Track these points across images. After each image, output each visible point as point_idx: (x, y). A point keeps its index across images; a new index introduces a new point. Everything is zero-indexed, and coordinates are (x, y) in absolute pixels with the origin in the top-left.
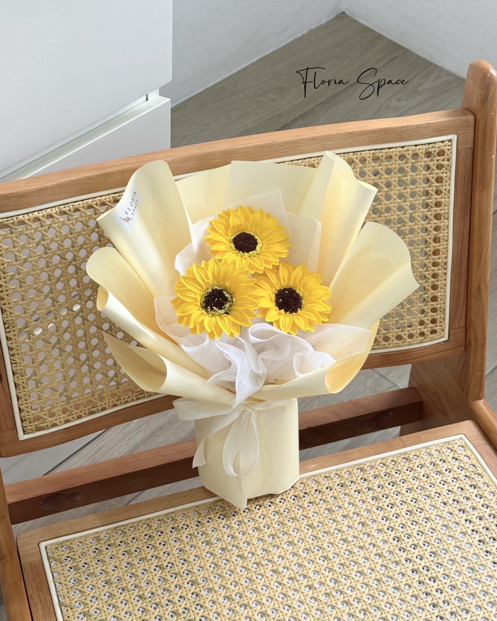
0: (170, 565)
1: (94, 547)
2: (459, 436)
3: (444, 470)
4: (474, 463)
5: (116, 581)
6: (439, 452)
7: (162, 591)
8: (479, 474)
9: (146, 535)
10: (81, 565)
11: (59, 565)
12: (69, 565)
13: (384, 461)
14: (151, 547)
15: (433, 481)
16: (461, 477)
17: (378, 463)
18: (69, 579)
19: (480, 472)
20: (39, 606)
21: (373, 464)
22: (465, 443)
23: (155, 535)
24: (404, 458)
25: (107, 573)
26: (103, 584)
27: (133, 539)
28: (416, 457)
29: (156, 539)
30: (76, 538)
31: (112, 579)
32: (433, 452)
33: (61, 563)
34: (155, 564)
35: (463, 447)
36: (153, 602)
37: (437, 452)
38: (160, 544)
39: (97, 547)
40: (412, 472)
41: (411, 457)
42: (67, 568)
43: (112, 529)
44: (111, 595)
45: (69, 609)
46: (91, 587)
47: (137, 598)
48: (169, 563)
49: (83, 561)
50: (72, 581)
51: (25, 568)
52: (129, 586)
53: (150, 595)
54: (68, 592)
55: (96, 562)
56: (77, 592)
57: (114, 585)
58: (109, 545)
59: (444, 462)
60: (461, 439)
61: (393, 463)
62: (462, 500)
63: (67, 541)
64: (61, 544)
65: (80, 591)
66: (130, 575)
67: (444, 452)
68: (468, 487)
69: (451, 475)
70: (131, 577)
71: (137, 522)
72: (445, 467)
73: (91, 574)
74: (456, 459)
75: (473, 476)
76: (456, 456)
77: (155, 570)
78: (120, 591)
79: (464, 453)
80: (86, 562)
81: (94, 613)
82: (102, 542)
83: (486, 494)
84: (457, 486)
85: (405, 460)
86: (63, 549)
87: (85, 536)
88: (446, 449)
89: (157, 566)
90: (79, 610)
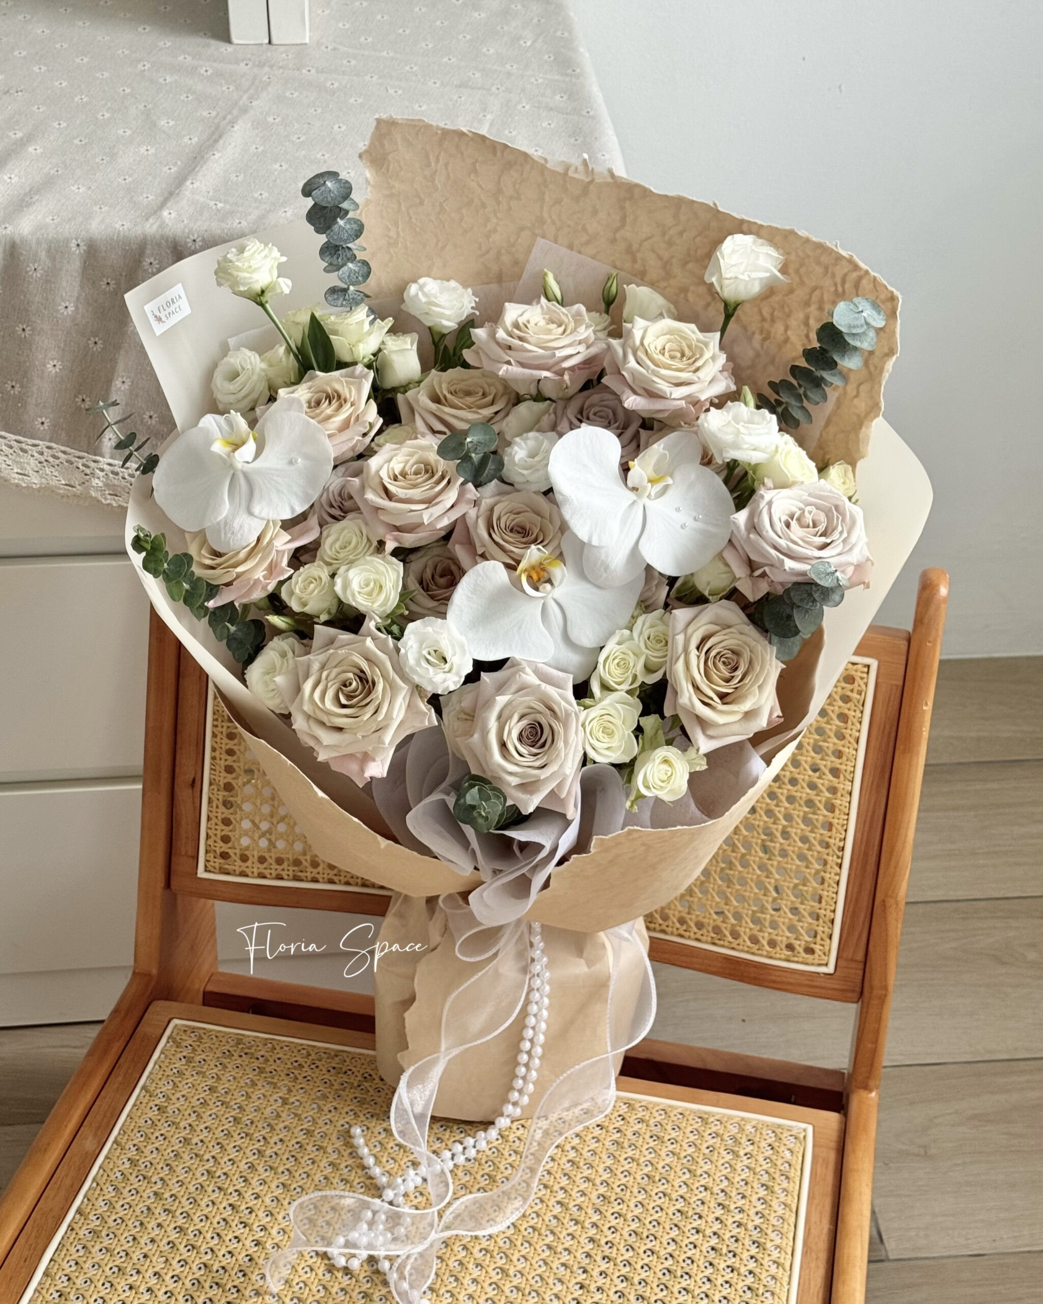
0: (297, 1104)
1: (227, 1047)
2: (804, 1126)
3: (742, 1153)
4: (793, 1162)
5: (223, 1092)
6: (756, 1131)
7: (265, 1125)
8: (787, 1178)
9: (296, 1061)
10: (197, 1058)
11: (174, 1049)
12: (185, 1054)
13: (668, 1110)
14: (292, 1075)
15: (715, 1158)
16: (758, 1169)
17: (657, 1108)
18: (172, 1066)
19: (791, 1175)
20: (120, 1079)
21: (650, 1106)
22: (805, 1137)
23: (306, 1066)
24: (700, 1118)
25: (219, 1079)
26: (206, 1088)
27: (279, 1059)
28: (718, 1123)
29: (304, 1069)
30: (214, 1030)
31: (219, 1089)
32: (749, 1128)
33: (177, 1047)
34: (280, 1095)
35: (796, 1138)
36: (245, 1130)
37: (753, 1130)
38: (305, 1077)
39: (231, 1049)
40: (696, 1137)
41: (711, 1119)
42: (181, 1055)
43: (262, 1038)
44: (205, 1104)
45: (148, 1095)
46: (190, 1085)
47: (231, 1119)
48: (298, 1101)
49: (203, 1056)
50: (175, 1071)
51: (137, 1035)
52: (232, 1103)
53: (248, 1122)
54: (160, 1079)
55: (218, 1064)
56: (171, 1083)
57: (215, 1095)
58: (246, 1054)
59: (752, 1144)
60: (805, 1130)
61: (681, 1117)
62: (733, 1194)
63: (204, 1029)
64: (194, 1030)
65: (175, 1084)
66: (244, 1093)
67: (764, 1133)
68: (756, 1185)
69: (746, 1162)
70: (243, 1095)
71: (297, 1044)
72: (747, 1150)
73: (201, 1072)
74: (772, 1149)
75: (777, 1176)
76: (776, 1145)
77: (276, 1101)
78: (219, 1104)
79: (791, 1146)
80: (206, 1058)
81: (171, 1112)
82: (240, 1046)
83: (775, 1204)
84: (743, 1177)
85: (699, 1120)
86: (192, 1035)
87: (225, 1033)
88: (770, 1132)
89: (281, 1098)
90: (157, 1102)
